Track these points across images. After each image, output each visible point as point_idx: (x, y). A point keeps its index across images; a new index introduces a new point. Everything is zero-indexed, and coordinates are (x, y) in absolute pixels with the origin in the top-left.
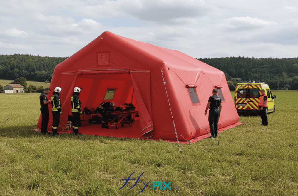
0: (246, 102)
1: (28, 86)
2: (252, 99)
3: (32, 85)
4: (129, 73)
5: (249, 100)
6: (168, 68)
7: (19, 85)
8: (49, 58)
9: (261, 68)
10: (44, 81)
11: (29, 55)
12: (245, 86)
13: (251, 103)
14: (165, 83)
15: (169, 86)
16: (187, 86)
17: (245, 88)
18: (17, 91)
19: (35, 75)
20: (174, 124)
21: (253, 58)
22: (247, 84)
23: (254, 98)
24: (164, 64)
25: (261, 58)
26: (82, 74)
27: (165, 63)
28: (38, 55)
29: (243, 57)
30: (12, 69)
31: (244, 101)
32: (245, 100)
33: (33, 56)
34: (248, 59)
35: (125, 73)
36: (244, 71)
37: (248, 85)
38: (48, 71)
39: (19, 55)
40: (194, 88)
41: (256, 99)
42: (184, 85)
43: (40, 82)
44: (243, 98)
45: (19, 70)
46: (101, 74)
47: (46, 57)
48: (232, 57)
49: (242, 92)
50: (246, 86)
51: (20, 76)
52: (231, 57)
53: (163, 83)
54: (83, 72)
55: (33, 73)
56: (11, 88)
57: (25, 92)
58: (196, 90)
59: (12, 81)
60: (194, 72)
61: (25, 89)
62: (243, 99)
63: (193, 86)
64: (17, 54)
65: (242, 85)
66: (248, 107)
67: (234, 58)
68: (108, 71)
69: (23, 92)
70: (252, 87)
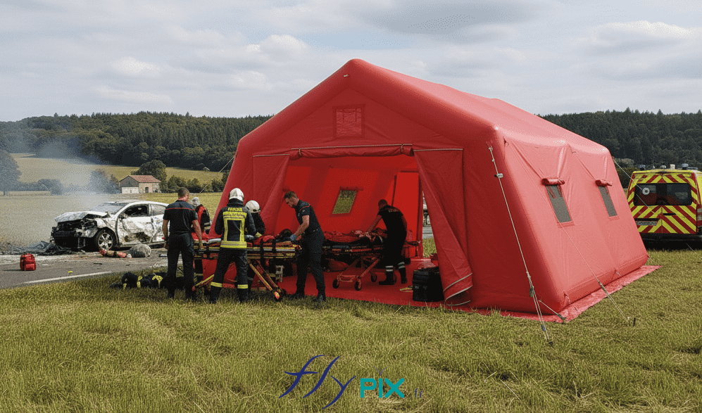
0: (655, 216)
1: (167, 179)
2: (671, 208)
3: (177, 176)
4: (412, 153)
5: (665, 212)
6: (505, 142)
7: (151, 178)
8: (209, 119)
9: (680, 136)
10: (200, 169)
11: (170, 113)
12: (654, 177)
13: (670, 218)
14: (500, 175)
15: (507, 181)
16: (545, 182)
17: (656, 181)
18: (147, 188)
19: (182, 155)
20: (527, 272)
21: (660, 112)
22: (658, 173)
23: (676, 206)
24: (495, 131)
25: (680, 113)
26: (299, 156)
27: (496, 128)
28: (188, 114)
29: (637, 112)
30: (136, 142)
31: (651, 214)
32: (655, 210)
33: (176, 116)
34: (648, 116)
35: (401, 153)
36: (639, 142)
37: (661, 173)
38: (208, 148)
39: (149, 113)
40: (557, 185)
41: (684, 208)
42: (538, 181)
43: (191, 169)
44: (650, 204)
45: (149, 144)
46: (346, 155)
47: (204, 117)
48: (611, 111)
49: (646, 191)
50: (656, 176)
51: (152, 157)
52: (608, 112)
53: (496, 176)
54: (301, 151)
55: (176, 152)
56: (136, 184)
57: (164, 191)
58: (560, 188)
59: (137, 169)
60: (555, 148)
61: (161, 185)
62: (650, 209)
63: (555, 181)
64: (145, 111)
65: (646, 176)
66: (662, 227)
67: (615, 114)
68: (361, 149)
69: (159, 191)
70: (672, 179)
